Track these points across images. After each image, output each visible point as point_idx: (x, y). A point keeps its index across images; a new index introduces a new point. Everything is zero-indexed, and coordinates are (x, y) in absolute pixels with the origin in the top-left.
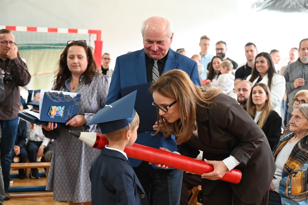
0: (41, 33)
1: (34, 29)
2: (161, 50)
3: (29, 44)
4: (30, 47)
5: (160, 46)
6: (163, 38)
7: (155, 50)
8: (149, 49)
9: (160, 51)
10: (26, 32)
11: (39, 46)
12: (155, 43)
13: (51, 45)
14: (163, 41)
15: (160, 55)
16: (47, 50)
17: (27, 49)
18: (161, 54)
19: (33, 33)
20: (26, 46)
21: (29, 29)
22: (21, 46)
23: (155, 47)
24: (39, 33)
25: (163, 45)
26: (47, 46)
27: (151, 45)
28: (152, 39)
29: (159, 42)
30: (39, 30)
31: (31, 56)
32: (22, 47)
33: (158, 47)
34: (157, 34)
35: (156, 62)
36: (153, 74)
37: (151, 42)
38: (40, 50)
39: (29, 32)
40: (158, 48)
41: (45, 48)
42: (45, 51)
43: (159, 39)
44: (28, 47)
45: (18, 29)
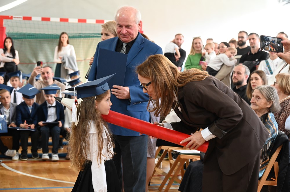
0: (90, 24)
1: (84, 21)
2: (130, 34)
3: (80, 34)
4: (80, 36)
5: (129, 30)
6: (131, 23)
7: (124, 33)
8: (119, 32)
9: (128, 35)
10: (77, 23)
11: (88, 35)
12: (124, 27)
14: (130, 25)
15: (129, 38)
16: (95, 38)
17: (78, 38)
19: (83, 24)
20: (77, 35)
21: (80, 21)
22: (73, 35)
23: (124, 31)
24: (88, 24)
25: (131, 29)
26: (95, 35)
27: (121, 29)
28: (121, 24)
29: (128, 27)
30: (88, 21)
31: (82, 44)
32: (74, 36)
33: (127, 30)
34: (125, 20)
35: (125, 45)
37: (121, 26)
38: (89, 38)
39: (80, 24)
40: (126, 32)
41: (93, 37)
42: (94, 39)
43: (127, 24)
44: (79, 36)
45: (70, 20)
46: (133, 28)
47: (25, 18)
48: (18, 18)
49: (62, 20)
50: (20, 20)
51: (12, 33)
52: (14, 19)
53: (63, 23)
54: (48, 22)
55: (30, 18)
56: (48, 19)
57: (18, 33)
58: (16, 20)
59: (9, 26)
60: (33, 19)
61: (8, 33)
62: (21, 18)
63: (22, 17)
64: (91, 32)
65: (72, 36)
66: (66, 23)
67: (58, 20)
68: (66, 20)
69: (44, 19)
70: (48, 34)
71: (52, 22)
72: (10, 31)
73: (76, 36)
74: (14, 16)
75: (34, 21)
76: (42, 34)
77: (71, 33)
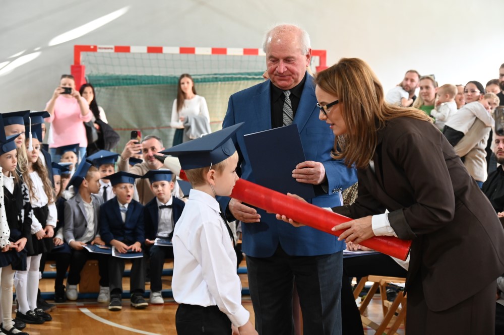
0: (234, 56)
1: (223, 51)
2: (292, 73)
3: (215, 74)
4: (216, 78)
5: (289, 66)
6: (294, 53)
7: (282, 71)
8: (272, 72)
9: (290, 75)
10: (210, 56)
11: (230, 76)
12: (281, 61)
13: (249, 74)
14: (293, 57)
15: (291, 81)
16: (242, 82)
17: (212, 81)
18: (292, 79)
19: (221, 56)
20: (211, 76)
21: (215, 51)
22: (203, 77)
23: (282, 67)
24: (230, 56)
25: (293, 64)
26: (243, 76)
28: (276, 55)
29: (287, 60)
30: (230, 52)
31: (219, 92)
32: (205, 78)
33: (286, 67)
36: (284, 114)
37: (275, 60)
38: (231, 82)
39: (216, 56)
40: (286, 70)
41: (240, 79)
42: (240, 84)
43: (287, 54)
44: (213, 78)
45: (198, 51)
46: (296, 62)
47: (118, 49)
48: (105, 48)
49: (183, 50)
50: (110, 53)
51: (96, 76)
52: (99, 50)
53: (184, 56)
54: (159, 55)
55: (126, 49)
56: (158, 50)
57: (107, 75)
58: (102, 53)
59: (90, 63)
60: (133, 49)
61: (89, 76)
62: (111, 48)
63: (113, 46)
64: (235, 71)
65: (201, 79)
66: (190, 56)
67: (176, 50)
68: (191, 51)
69: (151, 50)
70: (160, 76)
71: (165, 54)
72: (92, 72)
73: (208, 79)
74: (99, 46)
75: (133, 53)
76: (148, 77)
77: (198, 74)
